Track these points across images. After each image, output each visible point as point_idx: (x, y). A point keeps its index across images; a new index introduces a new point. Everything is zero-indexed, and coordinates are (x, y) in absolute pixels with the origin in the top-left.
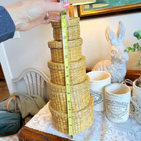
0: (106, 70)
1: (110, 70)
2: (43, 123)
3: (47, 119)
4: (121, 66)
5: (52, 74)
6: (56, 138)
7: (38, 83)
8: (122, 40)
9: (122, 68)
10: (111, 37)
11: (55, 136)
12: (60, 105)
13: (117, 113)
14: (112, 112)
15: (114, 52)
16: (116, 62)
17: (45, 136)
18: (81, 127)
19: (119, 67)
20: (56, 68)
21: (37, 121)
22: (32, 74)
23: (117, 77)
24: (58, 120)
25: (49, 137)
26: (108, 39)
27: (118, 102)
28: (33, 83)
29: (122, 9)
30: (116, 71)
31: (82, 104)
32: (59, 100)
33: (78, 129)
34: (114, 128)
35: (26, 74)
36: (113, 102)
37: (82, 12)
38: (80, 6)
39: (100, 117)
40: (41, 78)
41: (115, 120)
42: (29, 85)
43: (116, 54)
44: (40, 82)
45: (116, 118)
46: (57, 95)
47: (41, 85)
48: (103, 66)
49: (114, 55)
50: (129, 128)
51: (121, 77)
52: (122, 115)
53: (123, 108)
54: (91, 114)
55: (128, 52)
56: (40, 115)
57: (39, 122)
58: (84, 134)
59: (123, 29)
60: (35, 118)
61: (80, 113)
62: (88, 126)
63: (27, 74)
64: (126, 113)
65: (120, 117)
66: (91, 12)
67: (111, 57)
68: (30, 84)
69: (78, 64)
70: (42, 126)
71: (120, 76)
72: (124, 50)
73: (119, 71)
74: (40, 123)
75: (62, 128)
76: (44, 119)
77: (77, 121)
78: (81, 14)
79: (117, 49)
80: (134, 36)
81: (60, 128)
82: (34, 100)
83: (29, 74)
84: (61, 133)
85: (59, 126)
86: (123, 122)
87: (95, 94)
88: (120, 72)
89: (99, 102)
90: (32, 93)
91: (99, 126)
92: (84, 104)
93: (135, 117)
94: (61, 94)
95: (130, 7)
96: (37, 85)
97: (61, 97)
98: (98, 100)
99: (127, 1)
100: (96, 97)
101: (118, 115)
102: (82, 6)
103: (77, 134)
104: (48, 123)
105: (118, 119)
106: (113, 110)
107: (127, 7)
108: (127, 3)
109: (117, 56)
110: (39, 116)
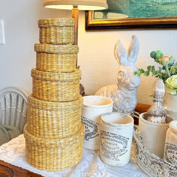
0: (110, 97)
1: (115, 97)
2: (12, 153)
3: (19, 150)
4: (129, 94)
5: (35, 84)
6: (25, 172)
7: (18, 110)
8: (134, 59)
9: (130, 96)
10: (120, 54)
11: (25, 170)
12: (38, 127)
13: (112, 150)
14: (106, 148)
15: (121, 73)
16: (123, 87)
17: (11, 168)
18: (62, 162)
19: (126, 95)
20: (40, 77)
21: (5, 151)
22: (12, 95)
23: (123, 108)
24: (33, 148)
25: (16, 171)
26: (116, 56)
27: (114, 134)
28: (10, 109)
29: (141, 22)
30: (122, 99)
31: (67, 129)
32: (37, 120)
33: (57, 164)
34: (105, 171)
35: (3, 95)
36: (108, 134)
37: (90, 20)
38: (89, 12)
39: (91, 156)
40: (25, 102)
41: (110, 160)
42: (5, 111)
43: (124, 76)
44: (21, 108)
45: (110, 158)
46: (37, 112)
47: (22, 112)
48: (107, 92)
49: (121, 77)
50: (127, 173)
51: (128, 109)
52: (119, 155)
53: (121, 144)
54: (78, 147)
55: (139, 75)
56: (11, 144)
57: (7, 152)
58: (64, 173)
59: (136, 45)
60: (3, 147)
61: (62, 141)
62: (72, 163)
63: (6, 95)
64: (124, 152)
65: (116, 157)
66: (102, 21)
67: (118, 81)
68: (7, 110)
69: (68, 75)
70: (10, 157)
71: (128, 107)
72: (135, 72)
73: (126, 101)
74: (9, 154)
75: (36, 160)
76: (16, 149)
77: (57, 152)
78: (89, 23)
79: (125, 70)
80: (151, 58)
81: (33, 161)
82: (9, 133)
83: (8, 95)
84: (33, 168)
85: (33, 157)
86: (120, 166)
87: (88, 124)
88: (128, 102)
89: (93, 136)
90: (7, 123)
91: (87, 166)
92: (70, 130)
93: (137, 162)
94: (41, 111)
95: (152, 21)
96: (16, 112)
97: (41, 115)
98: (92, 133)
99: (149, 13)
100: (90, 128)
101: (113, 154)
102: (92, 13)
103: (55, 171)
104: (18, 155)
105: (113, 160)
106: (108, 145)
107: (147, 21)
108: (149, 15)
109: (124, 78)
110: (9, 145)
